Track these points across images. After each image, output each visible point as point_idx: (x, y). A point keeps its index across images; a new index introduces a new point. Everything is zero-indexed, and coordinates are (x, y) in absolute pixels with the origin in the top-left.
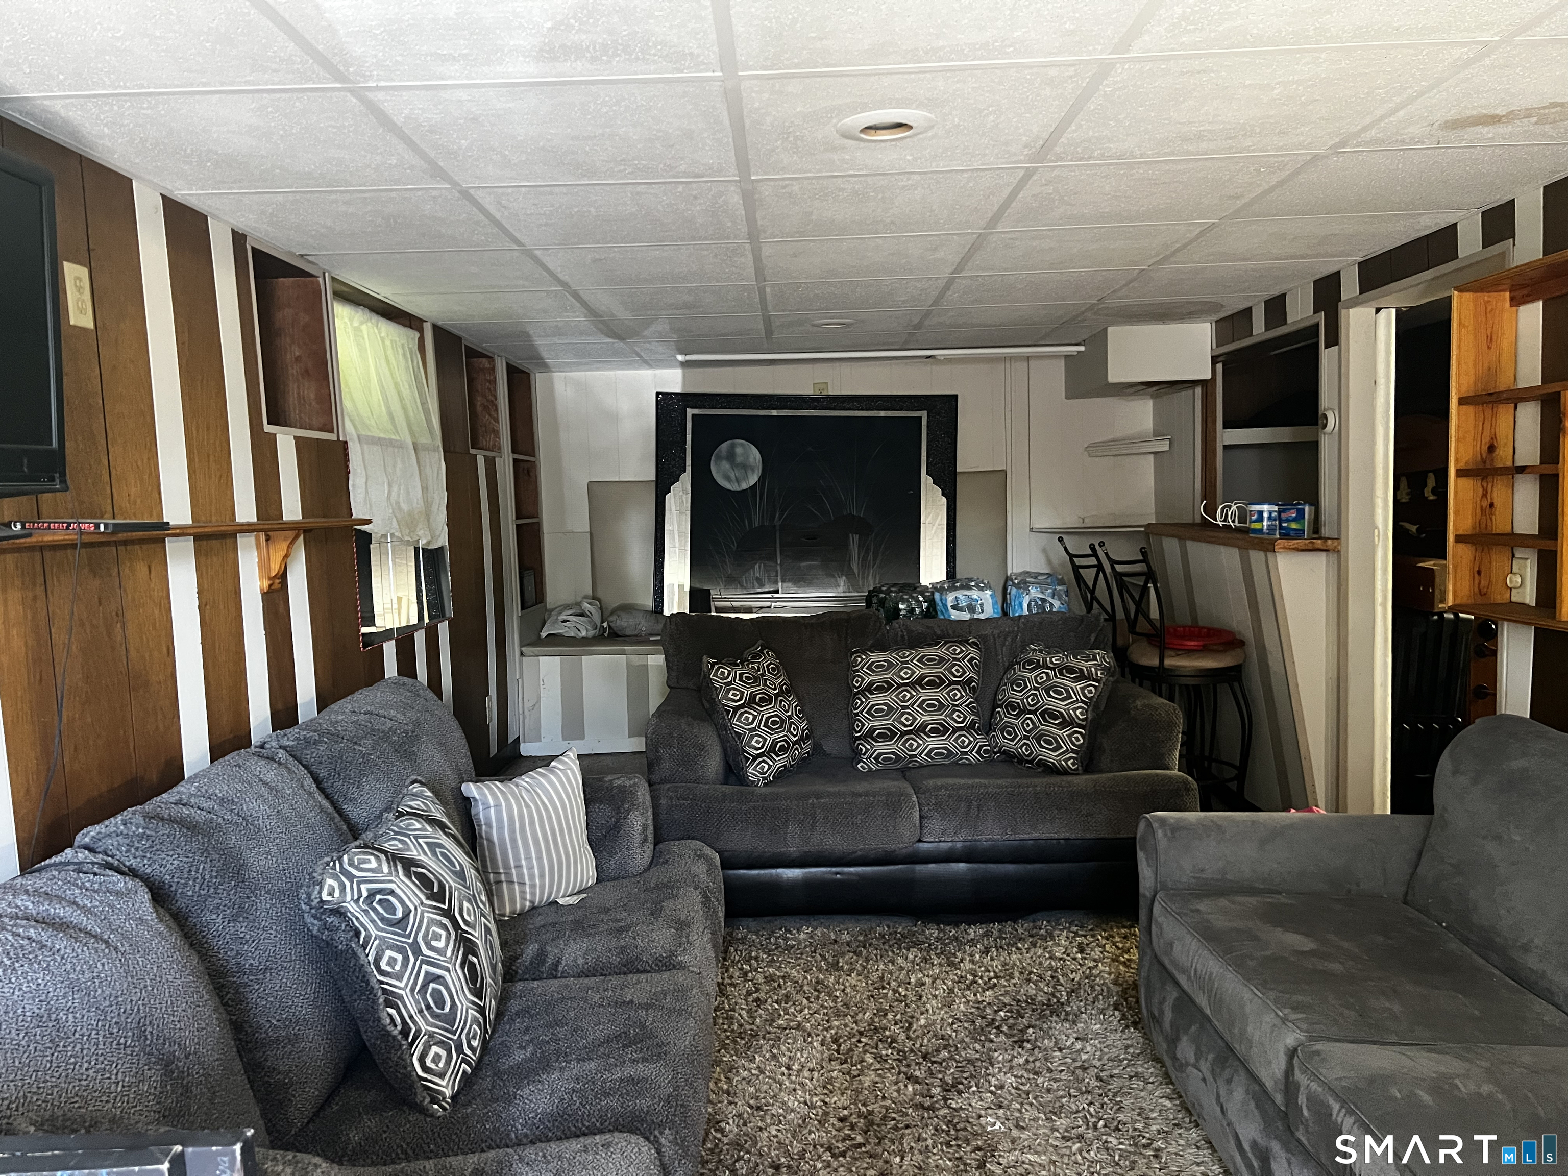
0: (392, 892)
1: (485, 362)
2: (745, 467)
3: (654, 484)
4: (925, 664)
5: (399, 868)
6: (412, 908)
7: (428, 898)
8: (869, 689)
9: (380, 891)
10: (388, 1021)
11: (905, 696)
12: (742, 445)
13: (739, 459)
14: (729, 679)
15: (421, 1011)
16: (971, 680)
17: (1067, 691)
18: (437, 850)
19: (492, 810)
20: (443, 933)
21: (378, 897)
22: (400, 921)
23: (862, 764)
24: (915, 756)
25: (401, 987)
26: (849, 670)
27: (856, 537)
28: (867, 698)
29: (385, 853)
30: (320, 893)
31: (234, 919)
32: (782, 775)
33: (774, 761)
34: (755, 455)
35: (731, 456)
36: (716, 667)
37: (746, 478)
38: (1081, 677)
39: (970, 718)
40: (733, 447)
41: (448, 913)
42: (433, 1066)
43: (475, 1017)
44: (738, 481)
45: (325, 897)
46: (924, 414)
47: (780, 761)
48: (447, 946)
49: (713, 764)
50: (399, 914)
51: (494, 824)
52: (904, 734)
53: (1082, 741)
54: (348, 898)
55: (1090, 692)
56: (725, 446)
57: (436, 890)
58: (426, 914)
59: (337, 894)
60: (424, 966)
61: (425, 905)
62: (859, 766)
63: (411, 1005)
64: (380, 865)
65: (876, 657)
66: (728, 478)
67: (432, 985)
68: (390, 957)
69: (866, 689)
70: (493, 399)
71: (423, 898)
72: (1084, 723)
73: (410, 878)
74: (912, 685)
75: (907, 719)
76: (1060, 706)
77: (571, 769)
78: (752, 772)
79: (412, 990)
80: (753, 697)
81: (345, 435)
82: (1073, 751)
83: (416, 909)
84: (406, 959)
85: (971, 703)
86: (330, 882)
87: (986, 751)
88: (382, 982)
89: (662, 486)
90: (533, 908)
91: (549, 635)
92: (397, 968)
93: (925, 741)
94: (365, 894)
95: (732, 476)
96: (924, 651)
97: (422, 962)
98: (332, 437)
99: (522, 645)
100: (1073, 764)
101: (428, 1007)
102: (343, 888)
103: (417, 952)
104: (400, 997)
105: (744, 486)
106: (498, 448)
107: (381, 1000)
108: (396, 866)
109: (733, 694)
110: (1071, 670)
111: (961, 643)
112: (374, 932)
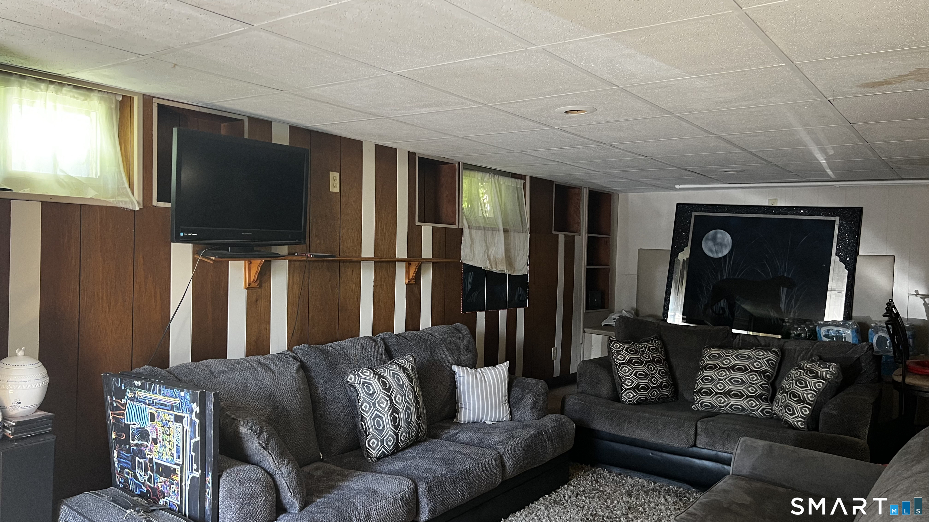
0: (371, 384)
1: (577, 190)
2: (722, 245)
3: (670, 251)
4: (738, 358)
5: (377, 377)
6: (376, 391)
7: (383, 389)
8: (705, 368)
9: (367, 383)
10: (361, 426)
11: (722, 373)
12: (721, 233)
13: (719, 241)
15: (372, 426)
16: (766, 371)
17: (806, 383)
18: (396, 376)
20: (386, 403)
21: (366, 384)
22: (371, 394)
23: (694, 406)
24: (723, 407)
25: (367, 416)
26: (700, 355)
27: (785, 289)
28: (703, 372)
29: (374, 371)
30: (347, 378)
31: (327, 382)
32: (641, 403)
33: (637, 394)
34: (728, 238)
35: (714, 239)
36: (613, 342)
37: (721, 251)
38: (816, 376)
39: (759, 392)
40: (716, 233)
41: (389, 397)
42: (371, 445)
43: (391, 434)
44: (717, 252)
45: (348, 380)
46: (837, 219)
47: (641, 395)
48: (386, 407)
50: (371, 392)
51: (462, 384)
52: (717, 393)
53: (808, 412)
54: (356, 383)
55: (819, 385)
56: (712, 232)
57: (387, 388)
58: (381, 394)
59: (353, 380)
60: (376, 412)
61: (382, 392)
63: (369, 422)
64: (370, 375)
65: (715, 352)
66: (711, 251)
67: (377, 419)
68: (366, 405)
69: (704, 368)
71: (381, 389)
72: (812, 403)
73: (379, 382)
74: (728, 369)
75: (720, 386)
76: (799, 391)
78: (625, 397)
79: (370, 418)
80: (630, 360)
81: (462, 226)
82: (802, 417)
83: (378, 392)
84: (370, 407)
85: (763, 384)
86: (351, 375)
87: (767, 412)
88: (362, 413)
89: (674, 253)
90: (474, 422)
91: (605, 325)
92: (367, 409)
93: (729, 400)
94: (362, 382)
95: (714, 249)
96: (741, 352)
97: (376, 410)
98: (456, 227)
99: (584, 327)
100: (802, 425)
101: (375, 426)
102: (355, 379)
103: (375, 406)
104: (366, 420)
105: (720, 255)
106: (578, 232)
107: (360, 419)
108: (376, 376)
109: (620, 357)
110: (812, 372)
111: (766, 350)
112: (362, 395)
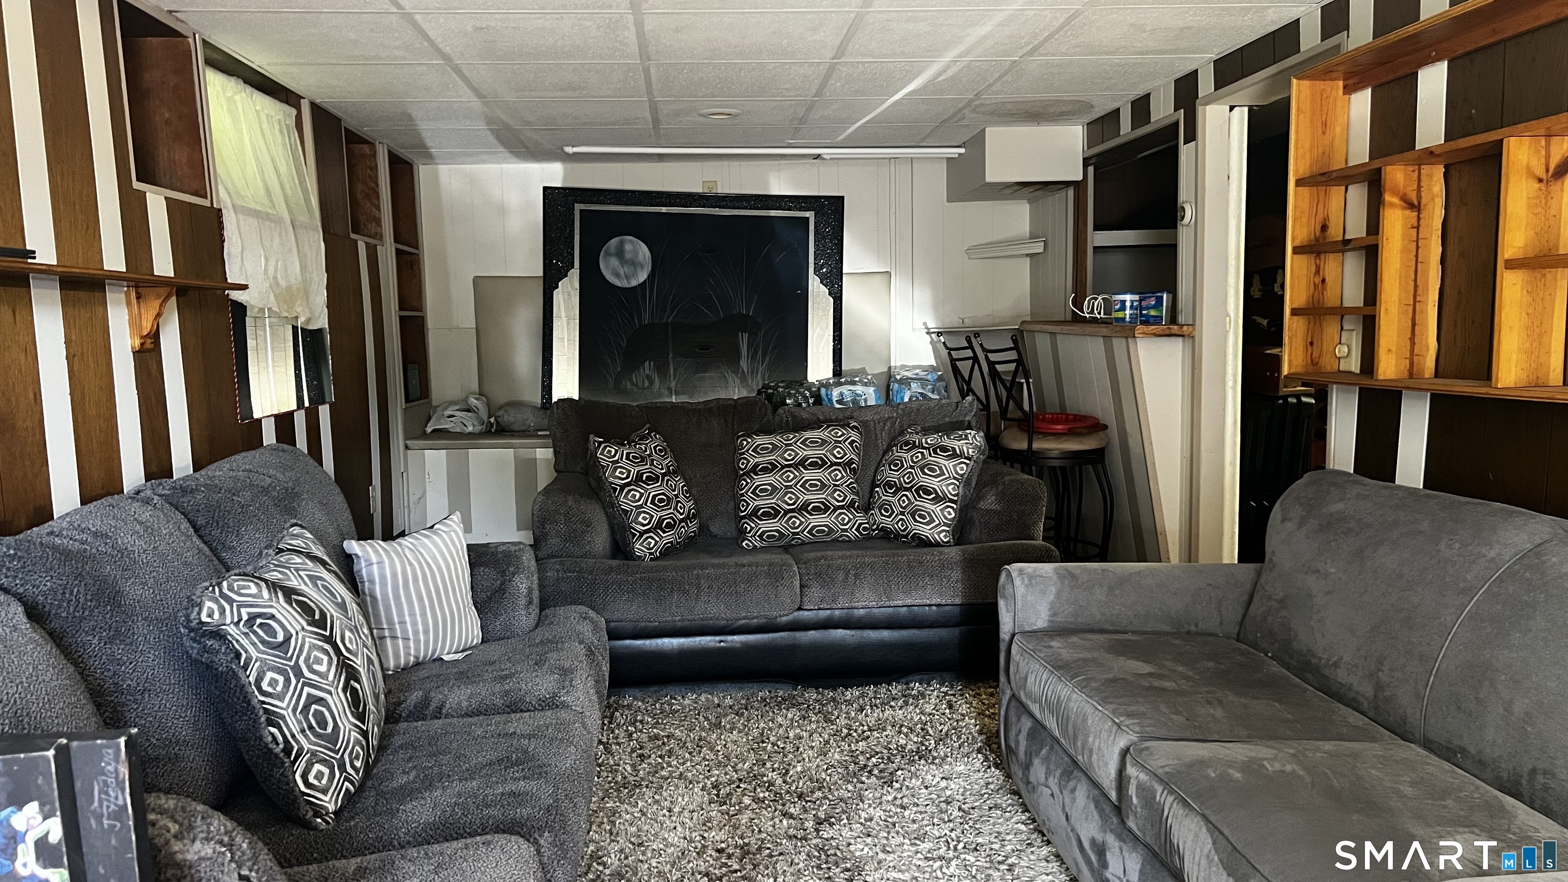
0: (272, 617)
1: (366, 148)
2: (634, 264)
3: (542, 279)
4: (808, 446)
5: (280, 595)
6: (294, 633)
7: (309, 624)
8: (754, 470)
9: (260, 615)
10: (270, 739)
11: (789, 476)
12: (631, 241)
13: (628, 256)
14: (616, 458)
15: (303, 731)
16: (851, 462)
17: (940, 468)
18: (319, 582)
19: (375, 567)
20: (325, 658)
21: (259, 621)
22: (281, 644)
23: (746, 542)
24: (797, 534)
25: (283, 707)
26: (736, 452)
27: (746, 336)
28: (752, 479)
29: (266, 581)
30: (199, 614)
31: (111, 641)
32: (668, 552)
33: (661, 537)
34: (643, 252)
35: (620, 253)
36: (603, 446)
37: (635, 275)
38: (954, 455)
39: (850, 497)
40: (622, 243)
41: (330, 640)
42: (316, 782)
43: (358, 739)
44: (627, 277)
45: (204, 618)
46: (810, 215)
47: (668, 537)
48: (329, 670)
49: (600, 540)
50: (280, 638)
51: (377, 580)
52: (787, 512)
53: (953, 515)
54: (228, 621)
55: (962, 469)
56: (614, 242)
57: (317, 617)
58: (307, 640)
59: (216, 616)
60: (306, 689)
61: (306, 631)
62: (744, 544)
63: (293, 724)
64: (261, 591)
65: (761, 440)
66: (617, 275)
67: (314, 707)
68: (272, 679)
69: (751, 471)
70: (374, 185)
71: (304, 624)
72: (956, 498)
73: (291, 605)
74: (796, 466)
75: (790, 498)
76: (933, 483)
77: (455, 531)
78: (639, 548)
79: (294, 710)
80: (639, 476)
81: (219, 202)
82: (945, 525)
83: (297, 633)
84: (288, 681)
85: (852, 483)
86: (208, 604)
87: (865, 529)
88: (264, 702)
89: (551, 281)
90: (417, 664)
91: (434, 431)
92: (279, 688)
93: (807, 519)
94: (245, 617)
95: (622, 272)
96: (808, 434)
97: (304, 684)
98: (206, 203)
99: (407, 438)
100: (945, 536)
101: (311, 727)
102: (222, 612)
103: (299, 674)
104: (283, 717)
105: (634, 283)
106: (379, 236)
107: (263, 719)
108: (276, 593)
109: (620, 473)
110: (944, 449)
111: (843, 426)
112: (254, 653)
